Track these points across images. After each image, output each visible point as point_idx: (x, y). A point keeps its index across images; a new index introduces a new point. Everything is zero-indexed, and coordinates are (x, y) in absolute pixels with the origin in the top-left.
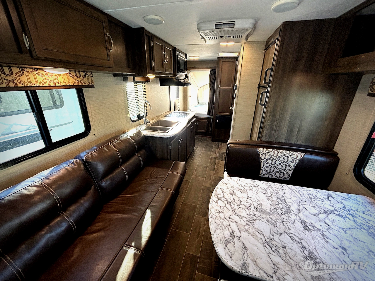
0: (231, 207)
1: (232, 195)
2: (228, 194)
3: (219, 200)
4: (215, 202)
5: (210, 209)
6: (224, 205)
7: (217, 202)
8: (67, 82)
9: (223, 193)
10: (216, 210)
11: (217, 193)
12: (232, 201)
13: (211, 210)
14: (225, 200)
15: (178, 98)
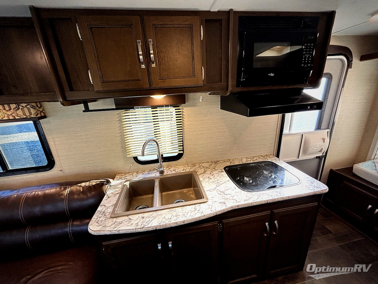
15: (328, 130)
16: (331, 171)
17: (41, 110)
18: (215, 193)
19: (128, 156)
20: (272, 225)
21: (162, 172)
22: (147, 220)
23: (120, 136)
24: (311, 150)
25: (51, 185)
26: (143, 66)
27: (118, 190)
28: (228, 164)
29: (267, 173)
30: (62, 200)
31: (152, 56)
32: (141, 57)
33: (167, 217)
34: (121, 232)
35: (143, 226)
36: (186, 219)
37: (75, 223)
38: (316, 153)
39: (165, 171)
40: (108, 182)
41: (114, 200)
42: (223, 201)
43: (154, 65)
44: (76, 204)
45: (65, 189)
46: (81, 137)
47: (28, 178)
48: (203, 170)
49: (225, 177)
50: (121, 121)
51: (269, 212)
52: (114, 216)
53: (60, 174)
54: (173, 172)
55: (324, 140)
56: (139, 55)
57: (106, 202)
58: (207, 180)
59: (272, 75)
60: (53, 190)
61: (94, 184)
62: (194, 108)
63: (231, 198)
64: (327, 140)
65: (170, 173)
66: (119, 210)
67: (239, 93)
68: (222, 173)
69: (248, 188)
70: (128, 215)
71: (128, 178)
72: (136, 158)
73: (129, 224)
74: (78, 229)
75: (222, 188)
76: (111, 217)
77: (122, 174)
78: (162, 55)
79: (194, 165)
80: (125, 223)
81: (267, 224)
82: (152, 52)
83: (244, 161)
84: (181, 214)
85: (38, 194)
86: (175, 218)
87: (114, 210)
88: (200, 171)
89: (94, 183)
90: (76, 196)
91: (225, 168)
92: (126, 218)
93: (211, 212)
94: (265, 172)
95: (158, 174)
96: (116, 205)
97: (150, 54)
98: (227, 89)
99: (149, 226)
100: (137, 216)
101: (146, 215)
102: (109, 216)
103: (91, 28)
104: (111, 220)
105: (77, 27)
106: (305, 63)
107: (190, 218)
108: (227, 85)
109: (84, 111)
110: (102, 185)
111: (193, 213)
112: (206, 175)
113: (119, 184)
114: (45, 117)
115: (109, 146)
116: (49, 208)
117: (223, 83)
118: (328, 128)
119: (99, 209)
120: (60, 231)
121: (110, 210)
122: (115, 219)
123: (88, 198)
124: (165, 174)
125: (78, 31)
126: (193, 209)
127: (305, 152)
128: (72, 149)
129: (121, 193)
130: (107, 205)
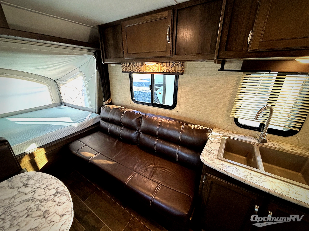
0: (38, 200)
1: (44, 211)
2: (50, 208)
3: (56, 192)
4: (58, 188)
5: (58, 180)
6: (47, 194)
7: (57, 189)
8: (160, 70)
9: (57, 201)
10: (51, 184)
11: (64, 194)
12: (40, 206)
13: (56, 181)
14: (49, 199)
19: (231, 116)
23: (231, 97)
35: (253, 181)
41: (217, 146)
45: (182, 125)
46: (199, 92)
47: (160, 111)
52: (221, 159)
53: (176, 114)
61: (201, 128)
70: (233, 164)
71: (225, 134)
72: (236, 120)
77: (219, 129)
87: (219, 154)
96: (220, 151)
101: (253, 173)
104: (218, 160)
109: (219, 70)
113: (218, 136)
114: (182, 74)
115: (217, 103)
121: (215, 153)
122: (221, 162)
124: (267, 144)
128: (190, 99)
129: (222, 143)
130: (212, 148)
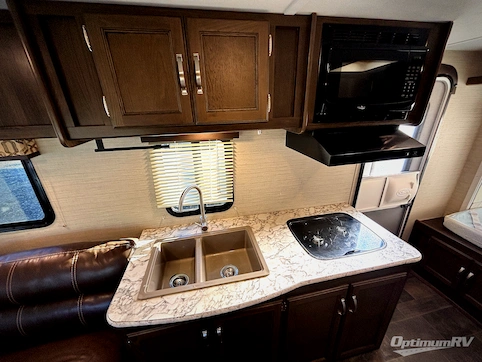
15: (418, 173)
16: (417, 222)
17: (31, 144)
18: (277, 261)
19: (159, 207)
20: (349, 301)
21: (205, 229)
22: (189, 303)
23: (148, 180)
24: (395, 197)
25: (52, 249)
26: (184, 92)
27: (146, 256)
28: (292, 217)
29: (342, 230)
30: (69, 270)
31: (198, 77)
32: (182, 79)
33: (216, 299)
34: (154, 323)
35: (184, 313)
36: (241, 302)
37: (87, 300)
38: (400, 201)
39: (209, 226)
40: (132, 243)
41: (141, 271)
42: (288, 273)
43: (200, 91)
44: (87, 275)
45: (72, 256)
48: (259, 225)
49: (289, 237)
50: (148, 159)
51: (346, 286)
52: (143, 297)
53: (64, 230)
54: (220, 228)
55: (412, 185)
56: (178, 76)
57: (131, 274)
58: (265, 240)
59: (362, 108)
60: (54, 257)
61: (113, 247)
62: (250, 143)
63: (299, 269)
64: (416, 185)
65: (215, 229)
66: (150, 288)
67: (316, 131)
68: (285, 230)
69: (320, 254)
70: (162, 296)
71: (160, 235)
72: (169, 210)
73: (165, 311)
74: (91, 308)
75: (286, 253)
76: (139, 299)
77: (151, 229)
78: (212, 77)
79: (247, 217)
80: (160, 309)
81: (343, 300)
82: (198, 72)
83: (312, 213)
84: (234, 294)
85: (32, 263)
86: (227, 300)
87: (142, 288)
88: (256, 227)
89: (112, 245)
90: (87, 264)
91: (288, 223)
92: (159, 300)
93: (275, 292)
94: (339, 228)
95: (199, 231)
96: (144, 280)
97: (195, 75)
98: (301, 126)
99: (192, 313)
100: (175, 297)
101: (187, 295)
102: (135, 298)
103: (106, 33)
104: (139, 303)
105: (85, 31)
106: (406, 93)
107: (247, 301)
108: (301, 121)
109: (96, 151)
110: (123, 248)
111: (250, 293)
112: (265, 233)
113: (147, 246)
114: (38, 153)
116: (49, 281)
117: (296, 117)
118: (418, 170)
119: (122, 285)
120: (66, 311)
121: (137, 287)
122: (144, 303)
123: (104, 267)
124: (208, 230)
125: (86, 37)
126: (251, 287)
127: (387, 200)
129: (150, 260)
130: (133, 280)
